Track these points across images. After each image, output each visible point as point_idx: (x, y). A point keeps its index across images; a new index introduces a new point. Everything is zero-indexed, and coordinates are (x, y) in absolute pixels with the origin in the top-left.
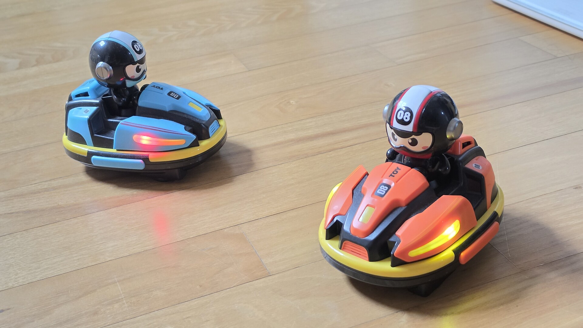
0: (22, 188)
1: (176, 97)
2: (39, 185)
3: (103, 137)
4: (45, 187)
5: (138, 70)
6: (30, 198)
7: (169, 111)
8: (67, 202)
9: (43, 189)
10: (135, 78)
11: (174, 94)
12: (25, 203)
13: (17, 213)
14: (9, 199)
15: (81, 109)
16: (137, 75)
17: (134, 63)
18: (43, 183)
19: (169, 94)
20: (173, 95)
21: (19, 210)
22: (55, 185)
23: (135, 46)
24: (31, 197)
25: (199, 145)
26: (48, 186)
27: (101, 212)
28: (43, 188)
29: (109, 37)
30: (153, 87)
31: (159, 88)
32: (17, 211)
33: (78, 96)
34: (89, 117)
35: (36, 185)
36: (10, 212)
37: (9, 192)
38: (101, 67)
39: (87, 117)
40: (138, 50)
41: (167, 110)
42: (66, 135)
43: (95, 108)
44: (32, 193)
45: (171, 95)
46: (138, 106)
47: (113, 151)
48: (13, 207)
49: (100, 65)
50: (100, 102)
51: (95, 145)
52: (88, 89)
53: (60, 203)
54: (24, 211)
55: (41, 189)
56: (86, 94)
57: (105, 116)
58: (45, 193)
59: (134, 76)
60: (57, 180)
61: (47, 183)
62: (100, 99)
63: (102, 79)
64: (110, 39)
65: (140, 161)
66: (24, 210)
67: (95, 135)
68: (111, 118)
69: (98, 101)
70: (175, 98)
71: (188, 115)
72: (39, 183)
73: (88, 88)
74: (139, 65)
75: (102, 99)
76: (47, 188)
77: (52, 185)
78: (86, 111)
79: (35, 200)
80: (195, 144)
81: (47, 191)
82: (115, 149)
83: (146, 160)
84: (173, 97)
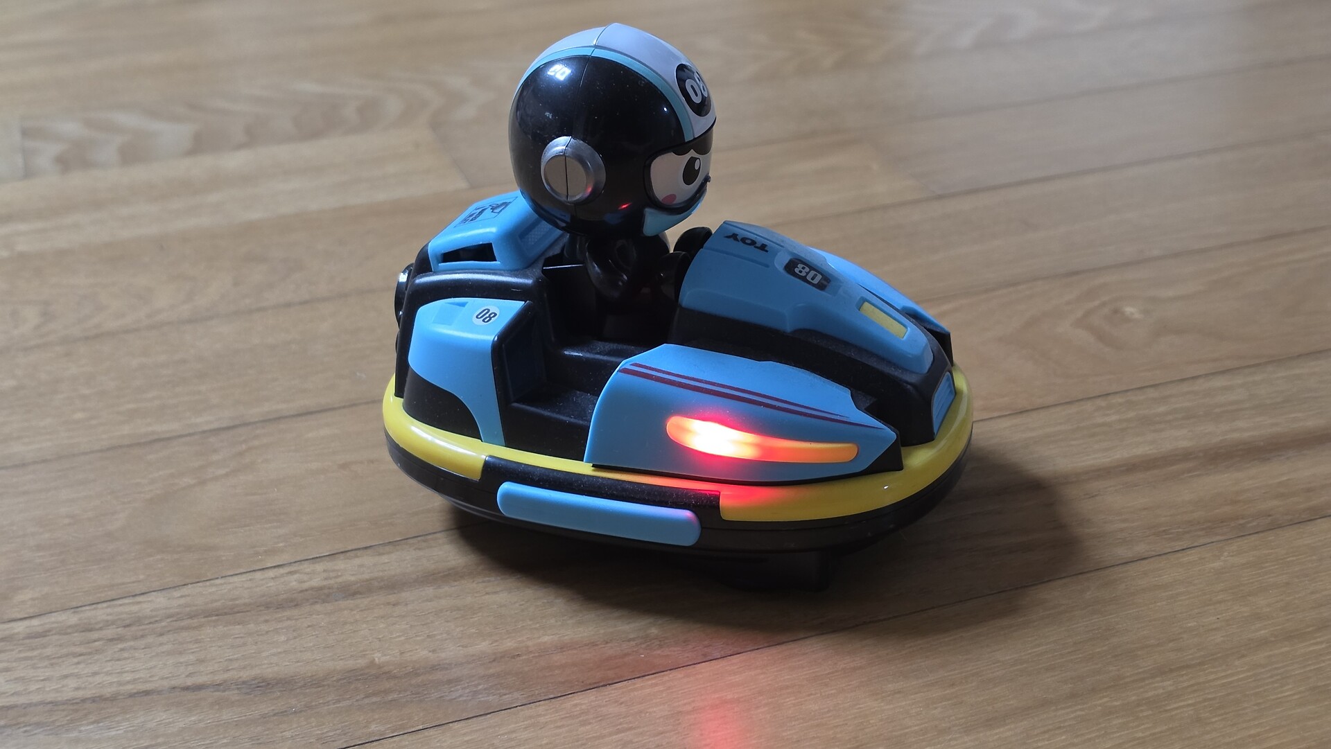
0: (231, 579)
1: (815, 281)
2: (291, 573)
3: (547, 413)
4: (316, 582)
5: (690, 174)
6: (264, 627)
7: (795, 331)
8: (402, 653)
9: (306, 590)
10: (675, 202)
11: (807, 269)
12: (245, 644)
13: (217, 686)
14: (183, 624)
15: (463, 305)
16: (684, 191)
17: (680, 146)
18: (307, 567)
19: (790, 267)
20: (803, 274)
21: (226, 676)
22: (353, 578)
23: (688, 83)
24: (267, 621)
25: (899, 467)
26: (326, 579)
27: (541, 708)
28: (306, 585)
29: (596, 47)
30: (732, 239)
31: (753, 243)
32: (219, 678)
33: (452, 256)
34: (496, 338)
35: (282, 571)
36: (189, 682)
37: (182, 597)
38: (562, 156)
39: (487, 335)
40: (697, 100)
41: (789, 326)
42: (399, 393)
43: (516, 306)
44: (267, 606)
45: (797, 270)
46: (680, 306)
47: (582, 468)
48: (201, 661)
49: (561, 148)
50: (537, 283)
51: (511, 441)
52: (492, 233)
53: (378, 658)
54: (244, 683)
55: (302, 591)
56: (482, 252)
57: (553, 339)
58: (318, 607)
59: (673, 197)
60: (357, 556)
61: (319, 567)
62: (537, 271)
63: (563, 199)
64: (599, 53)
65: (685, 514)
66: (245, 675)
67: (515, 405)
68: (573, 346)
69: (529, 281)
70: (814, 285)
71: (860, 350)
72: (290, 564)
73: (494, 230)
74: (696, 155)
75: (544, 271)
76: (321, 588)
77: (337, 577)
78: (487, 316)
79: (283, 638)
80: (890, 462)
81: (324, 601)
82: (587, 462)
83: (706, 508)
84: (804, 279)
